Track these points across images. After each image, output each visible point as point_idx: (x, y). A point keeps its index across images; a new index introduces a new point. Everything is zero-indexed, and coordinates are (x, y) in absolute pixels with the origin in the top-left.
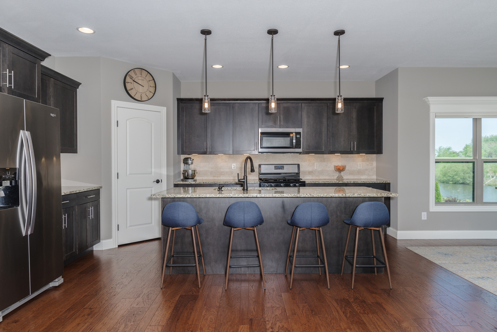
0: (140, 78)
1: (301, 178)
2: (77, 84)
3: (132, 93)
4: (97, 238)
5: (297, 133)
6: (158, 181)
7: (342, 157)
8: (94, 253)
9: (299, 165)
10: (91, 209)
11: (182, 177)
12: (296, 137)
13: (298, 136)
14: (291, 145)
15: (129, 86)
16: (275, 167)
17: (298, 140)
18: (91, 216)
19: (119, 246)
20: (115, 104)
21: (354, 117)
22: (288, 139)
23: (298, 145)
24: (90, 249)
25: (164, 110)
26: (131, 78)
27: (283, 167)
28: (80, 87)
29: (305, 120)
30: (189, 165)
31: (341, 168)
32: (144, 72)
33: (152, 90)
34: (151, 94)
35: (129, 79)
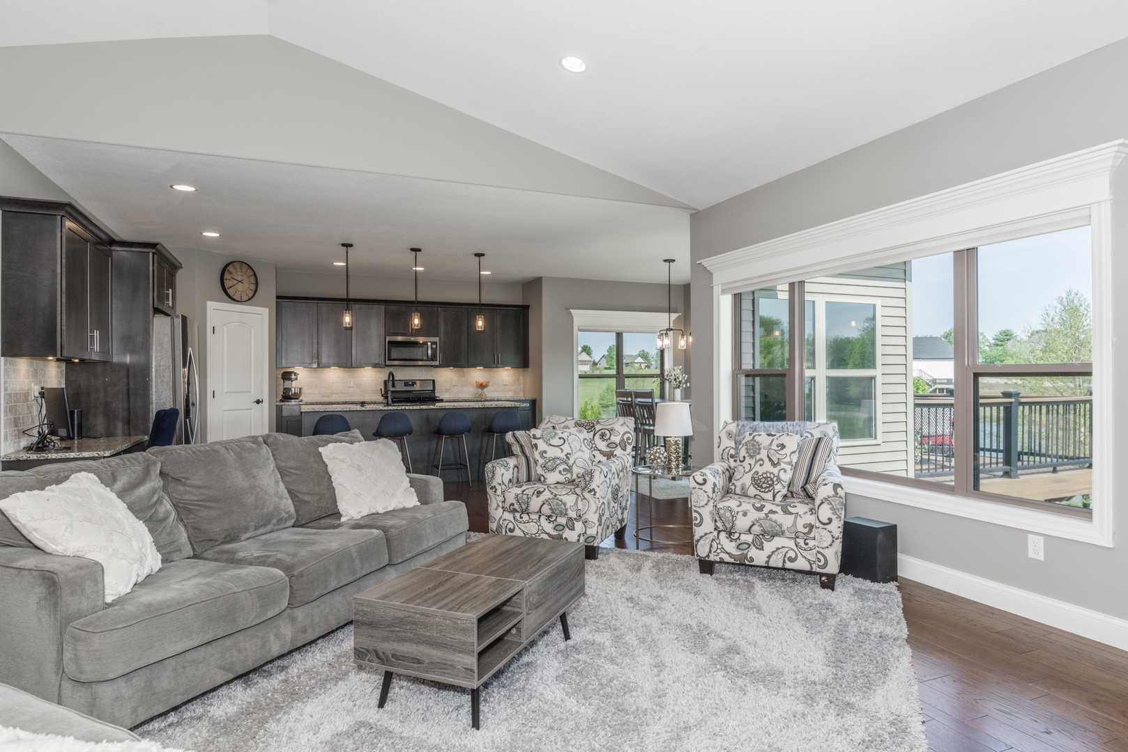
0: (239, 273)
1: (436, 395)
3: (231, 292)
5: (433, 343)
6: (258, 402)
7: (485, 371)
9: (434, 381)
11: (280, 397)
12: (432, 348)
13: (434, 346)
14: (426, 357)
15: (227, 284)
16: (405, 383)
17: (434, 351)
20: (211, 305)
21: (498, 325)
22: (422, 350)
23: (433, 358)
25: (266, 312)
26: (230, 273)
27: (415, 383)
29: (442, 328)
30: (292, 381)
31: (484, 384)
32: (244, 267)
33: (253, 287)
34: (252, 293)
35: (227, 276)
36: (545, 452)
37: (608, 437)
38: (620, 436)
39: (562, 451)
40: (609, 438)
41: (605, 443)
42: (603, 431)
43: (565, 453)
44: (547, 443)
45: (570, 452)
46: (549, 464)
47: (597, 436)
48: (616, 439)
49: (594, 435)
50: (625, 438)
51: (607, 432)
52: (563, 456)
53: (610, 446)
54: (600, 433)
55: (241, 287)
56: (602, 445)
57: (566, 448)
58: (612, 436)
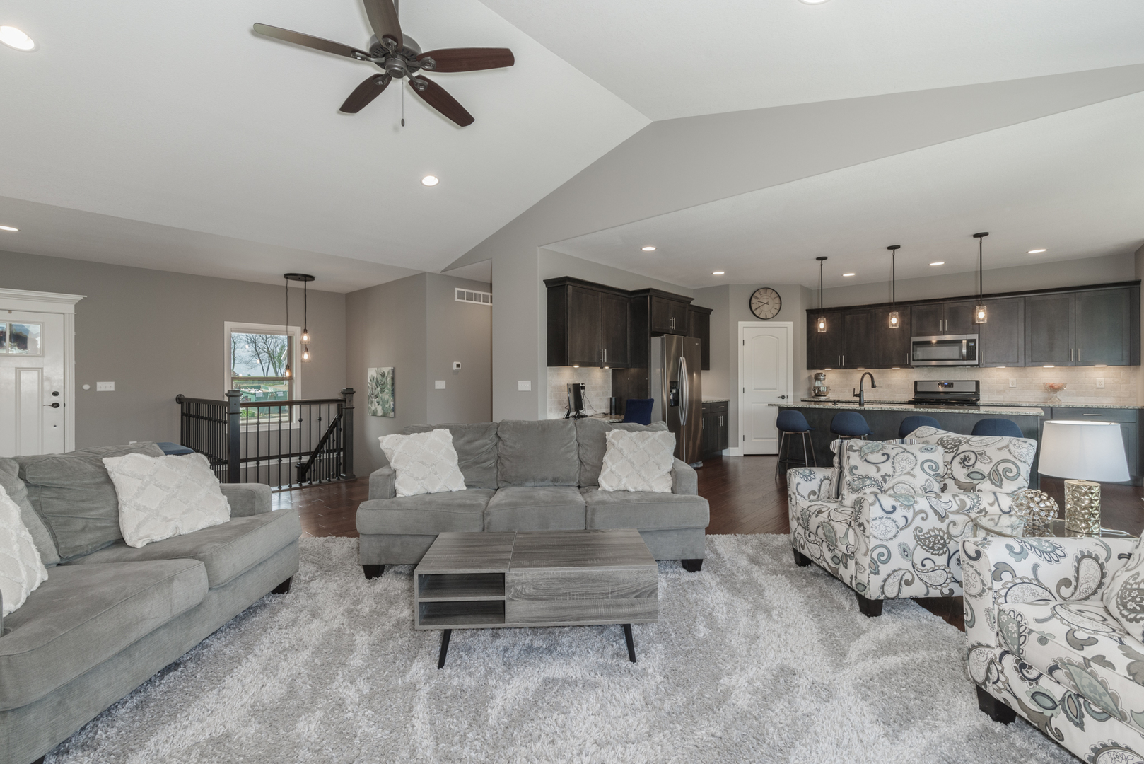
0: (765, 297)
1: (978, 398)
2: (710, 311)
3: (757, 312)
4: (726, 445)
5: (969, 341)
6: (784, 397)
8: (723, 458)
9: (977, 383)
10: (721, 418)
12: (968, 346)
13: (972, 344)
14: (960, 356)
15: (754, 307)
16: (940, 384)
17: (970, 350)
18: (721, 424)
19: (745, 455)
20: (741, 324)
22: (956, 348)
23: (971, 357)
24: (718, 453)
25: (790, 324)
26: (757, 298)
27: (952, 384)
28: (712, 313)
30: (821, 381)
31: (1059, 386)
32: (769, 291)
33: (777, 306)
34: (777, 311)
35: (754, 300)
36: (856, 468)
37: (971, 462)
38: (992, 464)
39: (879, 470)
40: (973, 465)
41: (965, 471)
42: (967, 454)
43: (882, 473)
44: (862, 457)
45: (891, 473)
46: (856, 483)
47: (958, 459)
48: (985, 468)
49: (954, 457)
50: (1001, 468)
51: (973, 457)
52: (878, 476)
53: (971, 475)
54: (962, 455)
55: (769, 307)
56: (960, 473)
57: (886, 468)
58: (978, 463)
